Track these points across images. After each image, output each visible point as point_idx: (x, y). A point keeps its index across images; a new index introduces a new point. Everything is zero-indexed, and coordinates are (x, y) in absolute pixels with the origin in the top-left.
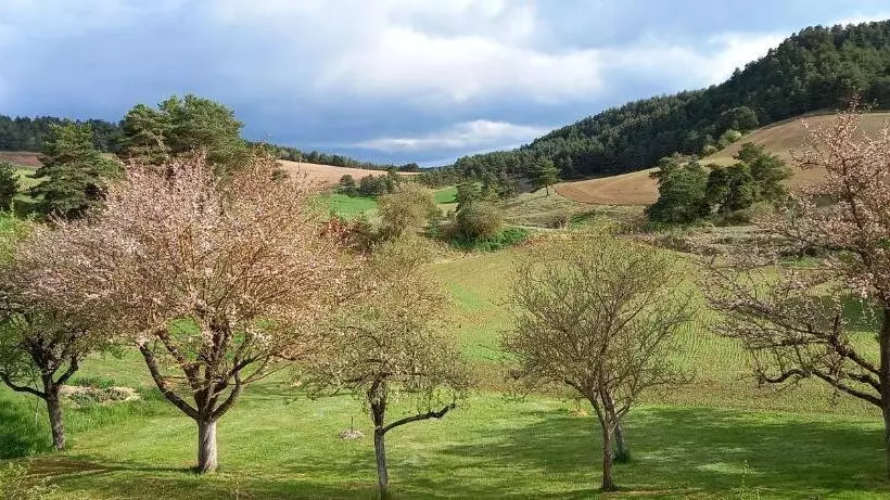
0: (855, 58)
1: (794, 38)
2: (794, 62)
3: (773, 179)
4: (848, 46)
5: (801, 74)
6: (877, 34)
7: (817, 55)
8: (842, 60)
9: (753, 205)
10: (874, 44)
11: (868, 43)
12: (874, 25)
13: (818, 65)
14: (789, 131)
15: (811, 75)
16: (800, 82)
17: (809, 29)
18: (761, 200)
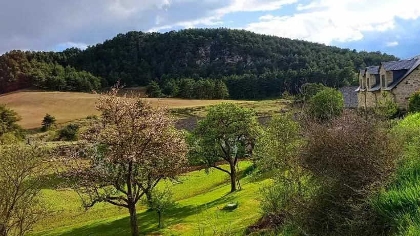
0: (38, 67)
1: (7, 54)
2: (8, 65)
3: (12, 121)
4: (34, 61)
5: (14, 71)
6: (46, 57)
7: (20, 63)
8: (33, 67)
9: (4, 135)
10: (45, 61)
11: (43, 61)
12: (45, 53)
13: (21, 68)
14: (10, 99)
15: (18, 72)
16: (13, 76)
17: (14, 51)
18: (7, 132)
